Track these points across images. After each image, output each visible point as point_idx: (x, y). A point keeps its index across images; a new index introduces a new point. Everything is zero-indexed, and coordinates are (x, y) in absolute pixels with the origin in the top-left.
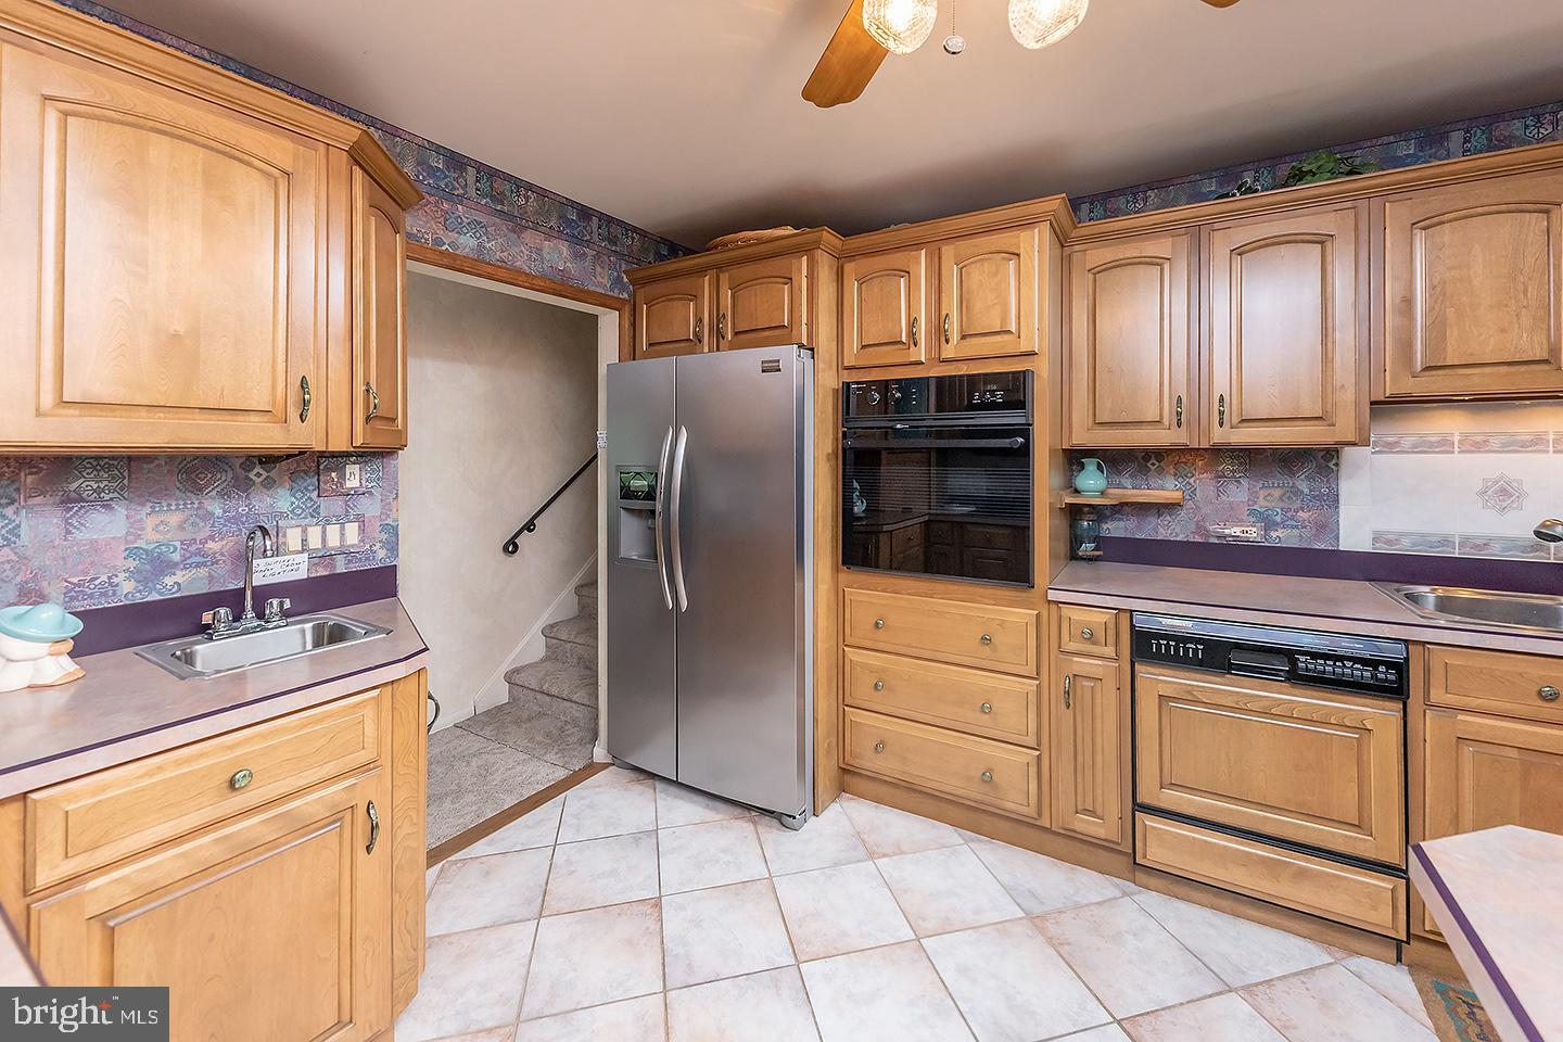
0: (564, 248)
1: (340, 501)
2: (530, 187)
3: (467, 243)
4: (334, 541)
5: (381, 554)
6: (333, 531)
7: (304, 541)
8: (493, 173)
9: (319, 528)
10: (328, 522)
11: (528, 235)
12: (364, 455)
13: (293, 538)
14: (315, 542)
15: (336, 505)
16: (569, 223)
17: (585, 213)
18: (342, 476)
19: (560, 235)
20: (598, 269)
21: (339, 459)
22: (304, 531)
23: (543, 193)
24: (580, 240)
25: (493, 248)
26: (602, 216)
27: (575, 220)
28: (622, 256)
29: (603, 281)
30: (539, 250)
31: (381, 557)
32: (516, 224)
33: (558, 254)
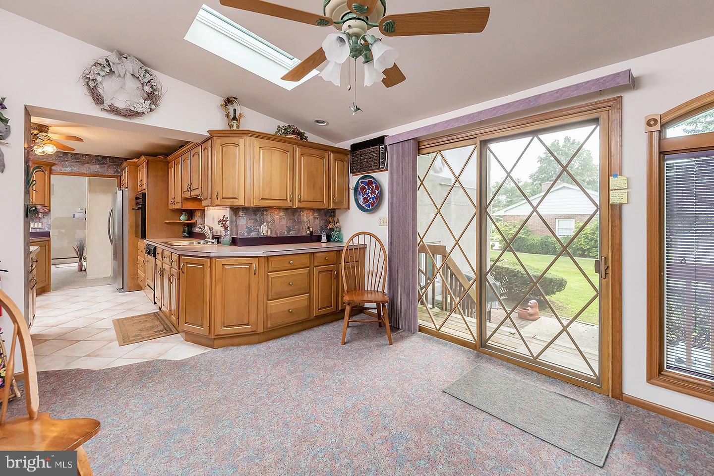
0: (98, 166)
1: (38, 219)
2: (87, 155)
3: (68, 169)
4: (36, 226)
6: (36, 224)
8: (75, 154)
9: (33, 223)
11: (86, 166)
14: (32, 226)
16: (99, 160)
17: (104, 158)
18: (38, 214)
19: (96, 163)
20: (109, 169)
23: (90, 156)
24: (103, 164)
25: (76, 169)
26: (110, 157)
27: (101, 160)
28: (118, 165)
29: (111, 172)
30: (89, 168)
31: (47, 230)
32: (83, 163)
33: (96, 168)
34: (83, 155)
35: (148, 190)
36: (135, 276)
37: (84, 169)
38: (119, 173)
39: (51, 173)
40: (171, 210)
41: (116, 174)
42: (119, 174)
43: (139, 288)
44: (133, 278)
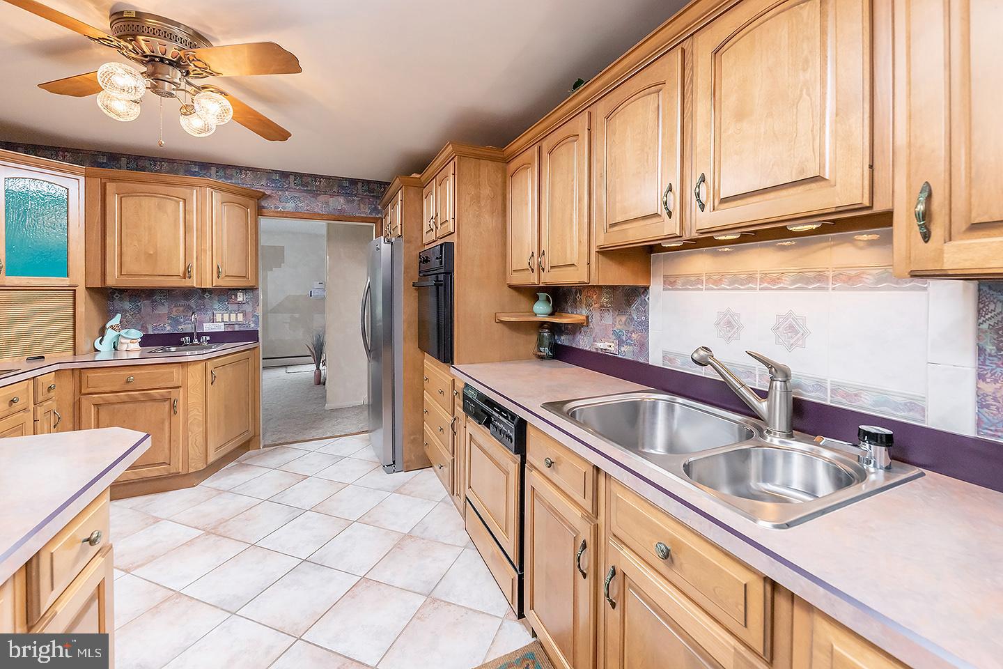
0: (342, 200)
1: (236, 305)
2: (322, 177)
3: (290, 206)
4: (233, 319)
5: (253, 325)
6: (233, 316)
7: (222, 319)
8: (302, 175)
9: (228, 315)
10: (231, 313)
11: (322, 198)
12: (245, 290)
13: (218, 317)
14: (226, 319)
15: (235, 307)
16: (344, 188)
17: (353, 182)
18: (236, 296)
19: (339, 194)
20: (362, 206)
21: (235, 290)
22: (222, 315)
23: (328, 178)
24: (352, 195)
25: (303, 206)
26: (363, 181)
27: (348, 186)
28: (377, 197)
29: (365, 211)
30: (327, 203)
31: (252, 326)
32: (315, 194)
33: (338, 203)
34: (315, 177)
35: (458, 234)
36: (418, 437)
37: (317, 206)
38: (379, 212)
39: (260, 211)
40: (510, 286)
41: (374, 215)
42: (380, 215)
43: (427, 464)
44: (413, 441)
